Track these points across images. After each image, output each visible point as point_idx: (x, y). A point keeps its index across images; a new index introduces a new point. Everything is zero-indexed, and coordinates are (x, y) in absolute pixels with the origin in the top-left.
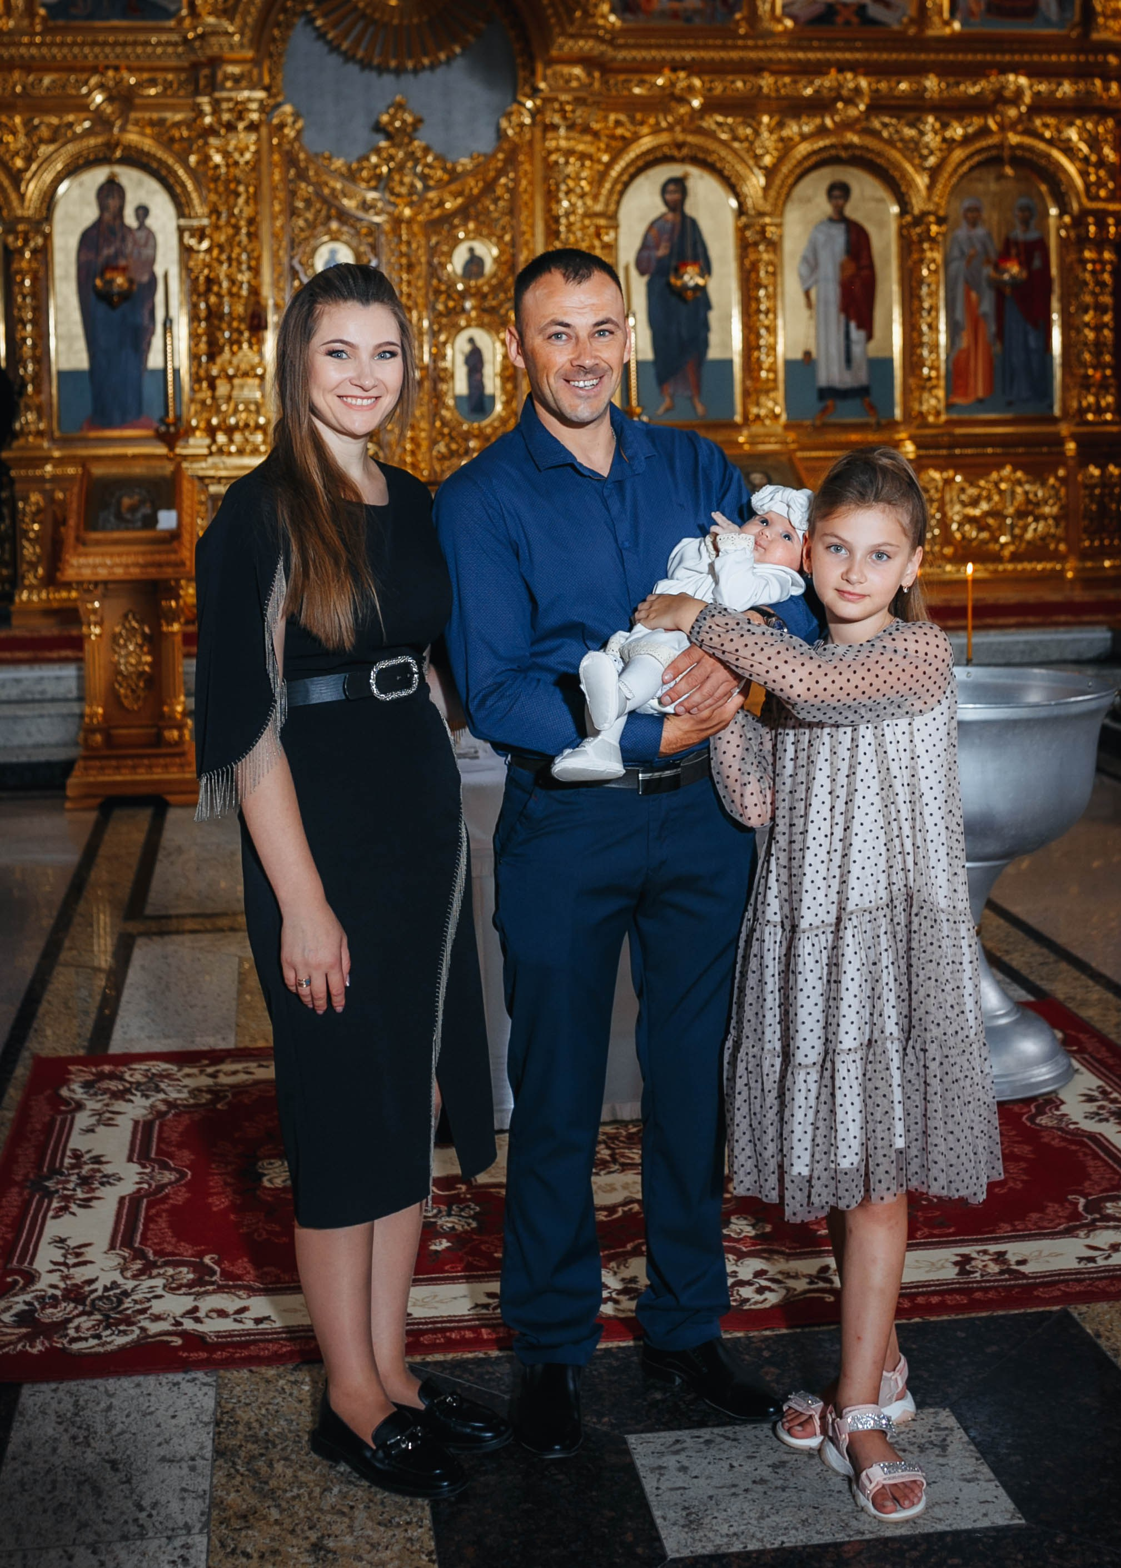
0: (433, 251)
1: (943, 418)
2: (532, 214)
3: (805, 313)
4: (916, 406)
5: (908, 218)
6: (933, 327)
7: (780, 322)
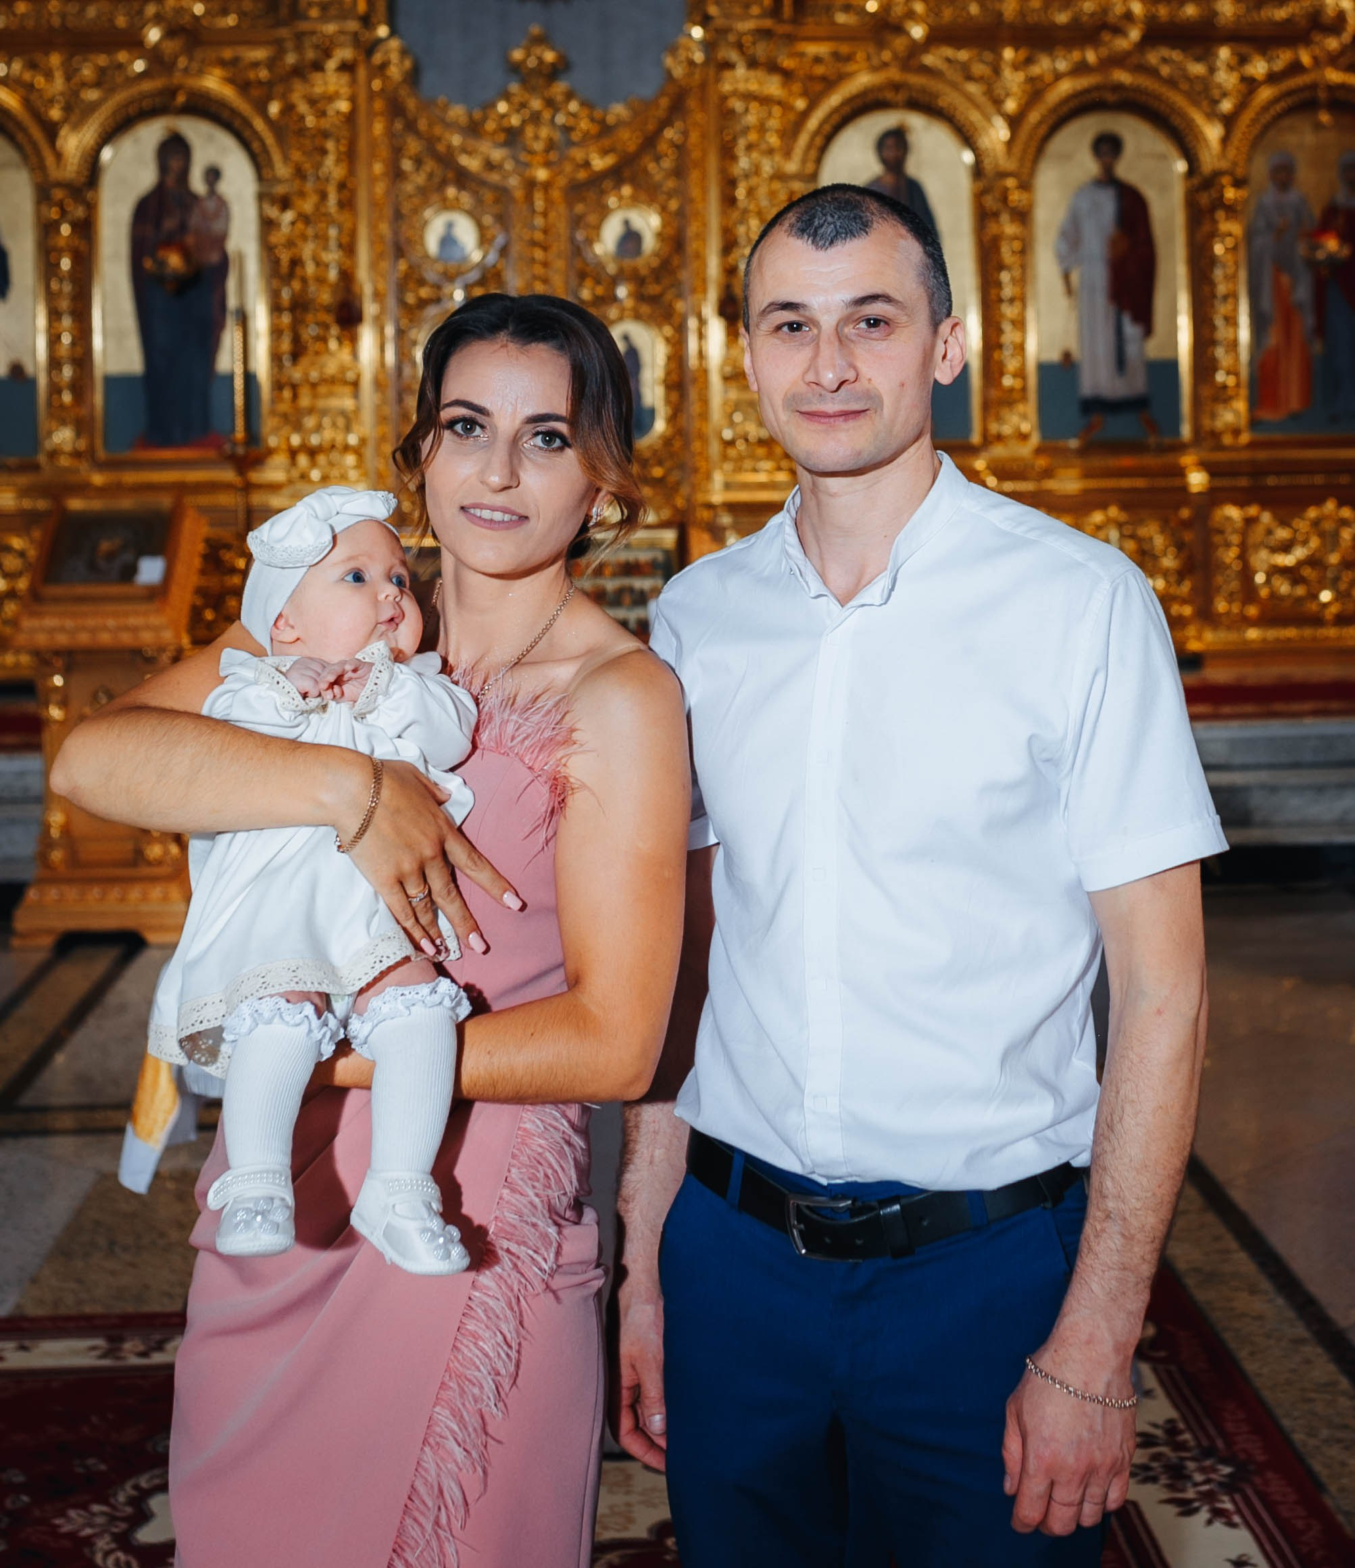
0: (577, 222)
1: (1245, 438)
2: (704, 176)
3: (1062, 302)
4: (1206, 423)
5: (1196, 181)
6: (1232, 321)
7: (1030, 315)
